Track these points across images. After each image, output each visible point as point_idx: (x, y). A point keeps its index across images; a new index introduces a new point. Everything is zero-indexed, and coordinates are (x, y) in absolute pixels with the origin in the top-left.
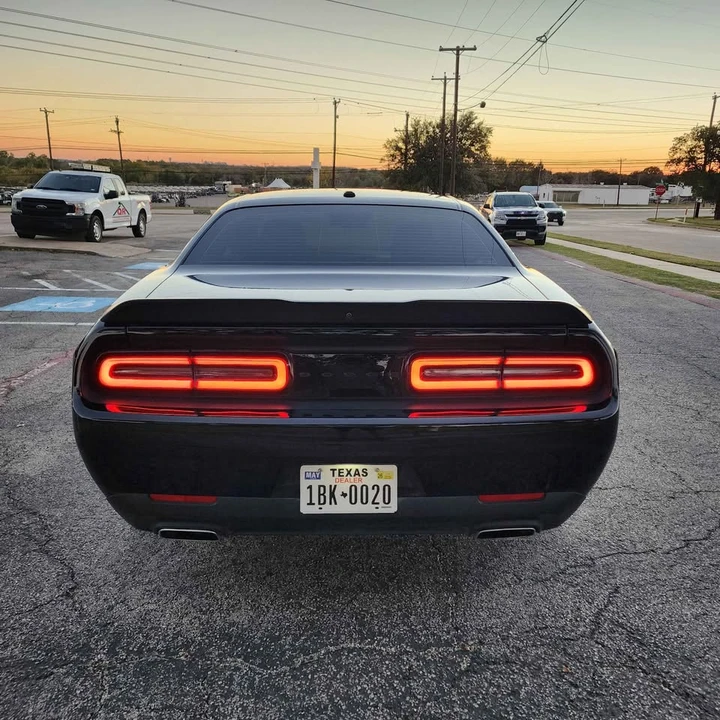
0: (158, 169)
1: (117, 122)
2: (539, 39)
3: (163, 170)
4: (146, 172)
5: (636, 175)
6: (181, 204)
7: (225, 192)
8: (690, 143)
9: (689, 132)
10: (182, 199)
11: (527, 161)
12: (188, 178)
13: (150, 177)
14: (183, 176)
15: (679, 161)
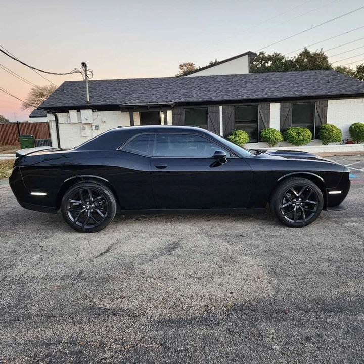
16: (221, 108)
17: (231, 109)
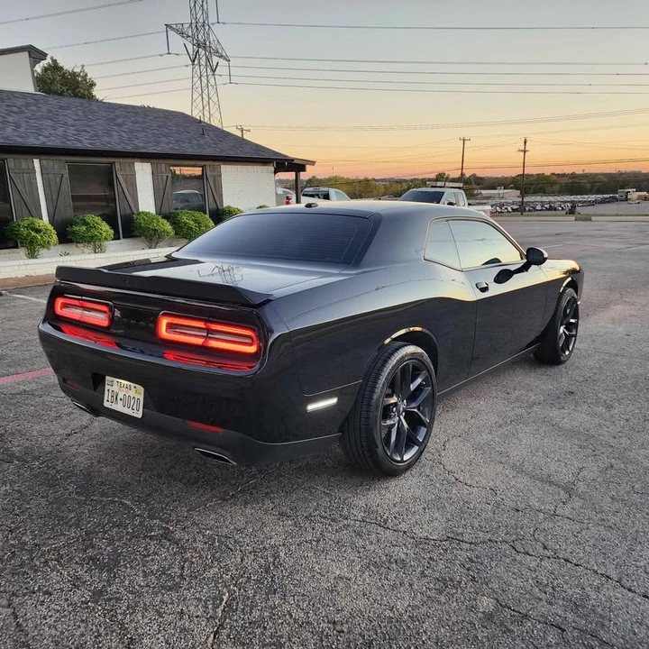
0: (564, 181)
1: (525, 142)
3: (571, 181)
4: (552, 184)
6: (572, 212)
7: (626, 199)
10: (574, 207)
12: (593, 187)
13: (556, 188)
14: (588, 186)
16: (36, 163)
17: (60, 166)
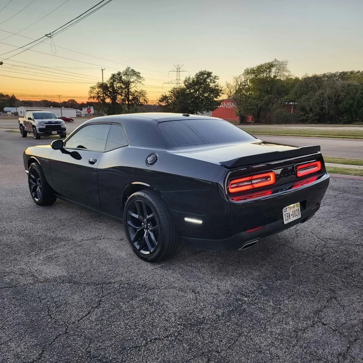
2: (46, 35)
5: (65, 103)
8: (97, 90)
9: (96, 85)
11: (5, 94)
15: (94, 98)
